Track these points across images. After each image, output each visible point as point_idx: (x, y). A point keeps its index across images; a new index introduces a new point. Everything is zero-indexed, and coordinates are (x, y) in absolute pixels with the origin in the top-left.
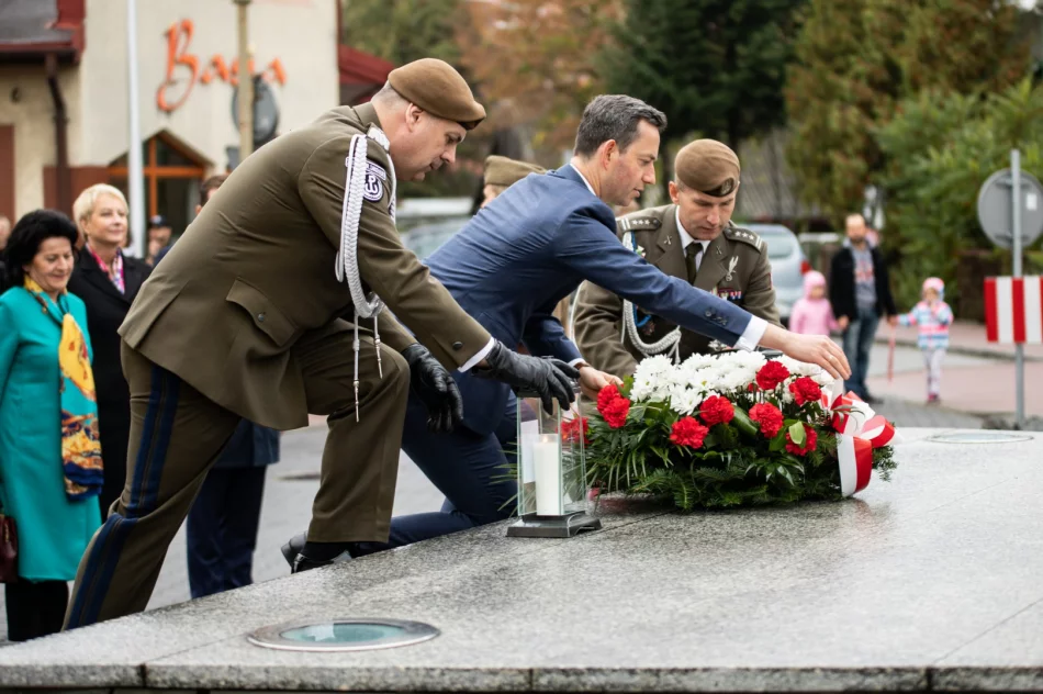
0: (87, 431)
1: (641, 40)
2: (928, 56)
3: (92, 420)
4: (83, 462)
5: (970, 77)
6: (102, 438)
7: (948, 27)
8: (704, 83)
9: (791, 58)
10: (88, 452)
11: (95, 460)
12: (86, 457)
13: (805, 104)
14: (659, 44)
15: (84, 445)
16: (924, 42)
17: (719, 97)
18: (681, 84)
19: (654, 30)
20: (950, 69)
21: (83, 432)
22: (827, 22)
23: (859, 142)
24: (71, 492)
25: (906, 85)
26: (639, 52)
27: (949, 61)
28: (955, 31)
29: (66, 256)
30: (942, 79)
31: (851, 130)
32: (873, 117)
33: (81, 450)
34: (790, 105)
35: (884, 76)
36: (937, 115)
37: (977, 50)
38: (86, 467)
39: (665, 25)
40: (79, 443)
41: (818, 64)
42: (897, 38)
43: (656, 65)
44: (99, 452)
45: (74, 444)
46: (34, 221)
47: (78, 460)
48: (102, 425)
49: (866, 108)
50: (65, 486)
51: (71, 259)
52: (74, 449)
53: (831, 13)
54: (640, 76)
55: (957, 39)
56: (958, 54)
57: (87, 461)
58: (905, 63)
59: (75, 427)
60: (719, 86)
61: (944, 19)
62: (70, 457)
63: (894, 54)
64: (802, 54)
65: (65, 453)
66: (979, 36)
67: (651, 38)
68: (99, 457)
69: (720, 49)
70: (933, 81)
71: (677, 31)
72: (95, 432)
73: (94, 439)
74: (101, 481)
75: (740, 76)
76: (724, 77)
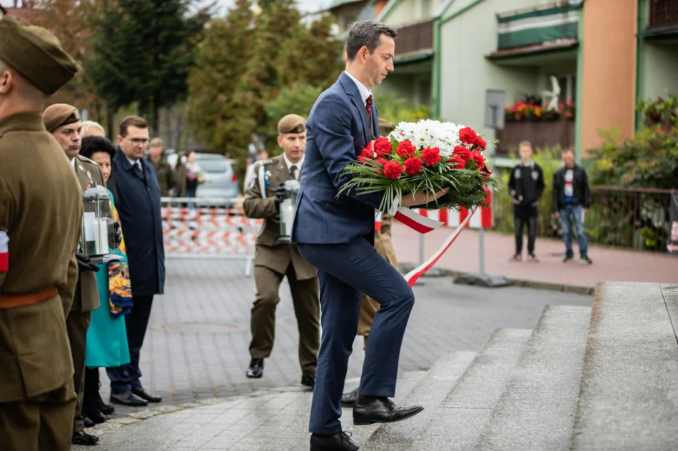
0: (123, 273)
1: (109, 51)
2: (293, 65)
3: (125, 266)
4: (122, 293)
5: (316, 77)
6: (132, 278)
7: (305, 49)
8: (143, 76)
9: (191, 63)
10: (123, 286)
11: (128, 292)
12: (123, 290)
13: (199, 89)
14: (119, 53)
15: (121, 282)
16: (291, 58)
17: (151, 83)
18: (131, 76)
19: (116, 45)
20: (306, 73)
21: (120, 274)
22: (213, 45)
23: (253, 110)
24: (114, 312)
25: (280, 81)
26: (108, 57)
27: (304, 68)
28: (309, 52)
29: (107, 165)
30: (301, 77)
31: (248, 103)
32: (260, 96)
33: (120, 286)
34: (191, 89)
35: (266, 75)
36: (301, 97)
37: (321, 63)
38: (123, 296)
39: (123, 43)
40: (119, 282)
41: (208, 68)
42: (274, 55)
43: (116, 64)
44: (129, 286)
45: (116, 282)
46: (89, 141)
47: (119, 292)
48: (131, 270)
49: (257, 92)
50: (110, 308)
51: (110, 167)
52: (116, 285)
53: (216, 40)
54: (108, 70)
55: (309, 57)
56: (311, 65)
57: (123, 292)
58: (280, 69)
59: (116, 271)
60: (152, 77)
61: (303, 45)
62: (114, 290)
63: (273, 64)
64: (198, 62)
65: (111, 287)
66: (323, 56)
67: (114, 50)
68: (130, 290)
69: (151, 58)
70: (296, 79)
71: (129, 46)
72: (127, 274)
73: (127, 278)
74: (132, 305)
75: (163, 73)
76: (155, 72)
